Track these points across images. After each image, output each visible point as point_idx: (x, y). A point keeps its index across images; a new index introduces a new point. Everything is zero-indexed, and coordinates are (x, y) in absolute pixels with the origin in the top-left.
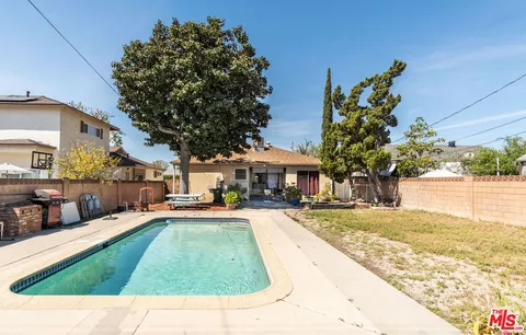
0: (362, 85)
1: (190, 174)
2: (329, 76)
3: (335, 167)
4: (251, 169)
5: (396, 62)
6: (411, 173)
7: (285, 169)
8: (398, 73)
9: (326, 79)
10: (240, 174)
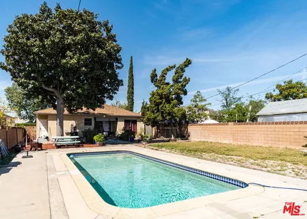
0: (167, 70)
1: (49, 122)
2: (131, 61)
3: (156, 117)
4: (95, 118)
5: (187, 59)
6: (193, 121)
7: (117, 119)
8: (186, 66)
9: (130, 63)
10: (88, 122)
